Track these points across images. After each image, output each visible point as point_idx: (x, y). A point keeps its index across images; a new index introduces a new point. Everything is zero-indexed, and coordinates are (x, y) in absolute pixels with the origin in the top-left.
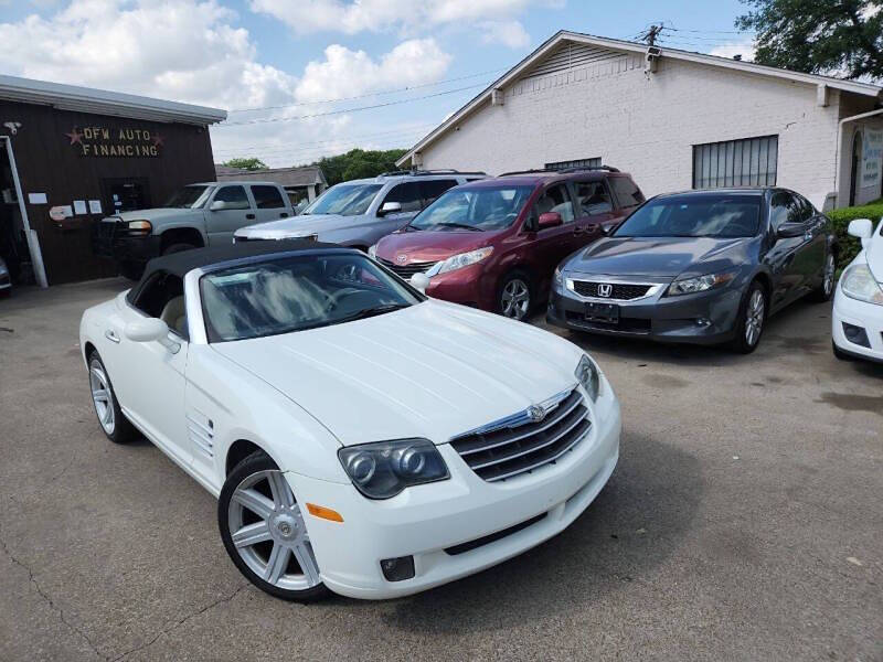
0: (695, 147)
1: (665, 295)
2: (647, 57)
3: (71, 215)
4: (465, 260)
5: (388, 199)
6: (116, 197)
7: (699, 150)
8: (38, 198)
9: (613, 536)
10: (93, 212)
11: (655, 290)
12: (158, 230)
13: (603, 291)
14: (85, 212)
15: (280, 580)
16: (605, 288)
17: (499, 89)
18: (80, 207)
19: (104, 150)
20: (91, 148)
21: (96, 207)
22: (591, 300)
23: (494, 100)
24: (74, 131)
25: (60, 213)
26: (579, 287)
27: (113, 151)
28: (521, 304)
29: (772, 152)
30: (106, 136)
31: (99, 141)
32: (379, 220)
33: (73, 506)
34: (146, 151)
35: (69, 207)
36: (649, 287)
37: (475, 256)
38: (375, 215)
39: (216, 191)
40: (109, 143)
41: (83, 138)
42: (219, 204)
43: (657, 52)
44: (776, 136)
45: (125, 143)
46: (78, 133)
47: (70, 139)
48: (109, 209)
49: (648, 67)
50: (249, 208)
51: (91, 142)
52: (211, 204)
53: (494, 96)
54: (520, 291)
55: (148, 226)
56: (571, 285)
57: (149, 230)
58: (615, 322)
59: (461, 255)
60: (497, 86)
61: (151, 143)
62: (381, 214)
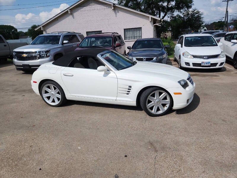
0: (124, 29)
1: (157, 59)
2: (112, 6)
5: (64, 39)
7: (125, 30)
11: (154, 59)
17: (70, 9)
23: (69, 12)
26: (138, 59)
29: (141, 32)
32: (62, 46)
38: (61, 44)
43: (115, 5)
44: (141, 28)
49: (113, 9)
53: (69, 11)
60: (70, 8)
62: (63, 44)
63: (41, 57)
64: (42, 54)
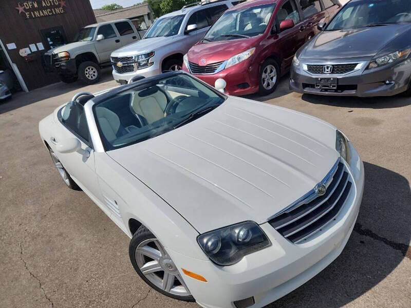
1: (367, 68)
3: (30, 53)
4: (239, 59)
5: (189, 23)
6: (49, 39)
8: (12, 46)
9: (362, 242)
10: (40, 49)
11: (360, 66)
12: (73, 56)
13: (326, 70)
14: (36, 50)
15: (172, 290)
16: (328, 68)
18: (33, 48)
19: (37, 14)
20: (30, 14)
21: (41, 46)
22: (320, 76)
24: (19, 5)
25: (24, 52)
26: (311, 69)
27: (42, 14)
28: (272, 78)
30: (36, 5)
31: (33, 9)
32: (185, 36)
33: (56, 234)
34: (57, 11)
35: (28, 48)
36: (356, 65)
37: (245, 55)
38: (183, 33)
39: (97, 29)
40: (38, 9)
41: (25, 9)
42: (100, 37)
45: (46, 8)
46: (21, 6)
47: (18, 11)
48: (48, 47)
50: (116, 36)
51: (29, 10)
52: (96, 37)
54: (271, 71)
55: (68, 54)
56: (305, 67)
57: (68, 57)
58: (335, 88)
59: (237, 56)
61: (59, 6)
62: (186, 33)
63: (140, 66)
64: (140, 60)
